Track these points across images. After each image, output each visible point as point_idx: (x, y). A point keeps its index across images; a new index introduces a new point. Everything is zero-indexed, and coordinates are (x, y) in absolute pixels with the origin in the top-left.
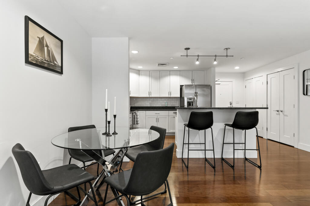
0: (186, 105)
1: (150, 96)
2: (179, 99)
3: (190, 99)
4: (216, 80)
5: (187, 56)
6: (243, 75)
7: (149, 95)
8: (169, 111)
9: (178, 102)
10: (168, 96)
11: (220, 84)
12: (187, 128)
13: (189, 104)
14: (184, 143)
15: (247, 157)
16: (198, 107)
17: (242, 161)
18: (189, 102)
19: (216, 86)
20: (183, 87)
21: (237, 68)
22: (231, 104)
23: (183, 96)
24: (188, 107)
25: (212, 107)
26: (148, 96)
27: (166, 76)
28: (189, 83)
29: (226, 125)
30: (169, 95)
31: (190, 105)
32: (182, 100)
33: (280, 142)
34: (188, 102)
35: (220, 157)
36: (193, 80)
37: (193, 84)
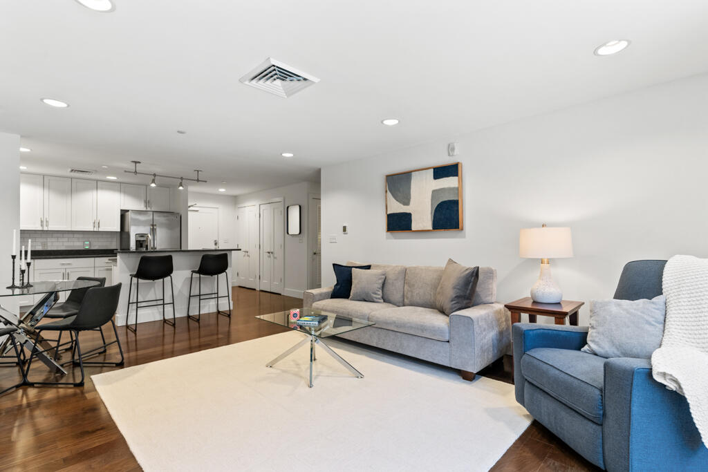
0: (133, 246)
1: (45, 229)
2: (119, 235)
3: (142, 235)
4: (189, 205)
5: (136, 172)
6: (235, 201)
7: (42, 225)
8: (96, 259)
9: (115, 240)
10: (92, 230)
11: (197, 211)
12: (135, 280)
13: (140, 244)
14: (131, 302)
15: (220, 310)
16: (158, 249)
17: (215, 316)
18: (139, 241)
19: (189, 213)
20: (127, 213)
21: (222, 190)
22: (216, 244)
23: (126, 230)
24: (137, 249)
25: (182, 249)
26: (40, 228)
27: (87, 189)
28: (141, 207)
29: (193, 272)
30: (94, 227)
31: (141, 246)
32: (124, 236)
33: (272, 291)
34: (137, 241)
35: (185, 315)
36: (147, 203)
37: (149, 209)
